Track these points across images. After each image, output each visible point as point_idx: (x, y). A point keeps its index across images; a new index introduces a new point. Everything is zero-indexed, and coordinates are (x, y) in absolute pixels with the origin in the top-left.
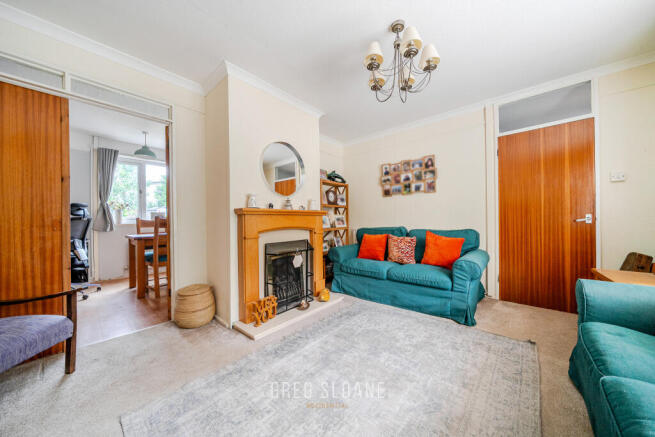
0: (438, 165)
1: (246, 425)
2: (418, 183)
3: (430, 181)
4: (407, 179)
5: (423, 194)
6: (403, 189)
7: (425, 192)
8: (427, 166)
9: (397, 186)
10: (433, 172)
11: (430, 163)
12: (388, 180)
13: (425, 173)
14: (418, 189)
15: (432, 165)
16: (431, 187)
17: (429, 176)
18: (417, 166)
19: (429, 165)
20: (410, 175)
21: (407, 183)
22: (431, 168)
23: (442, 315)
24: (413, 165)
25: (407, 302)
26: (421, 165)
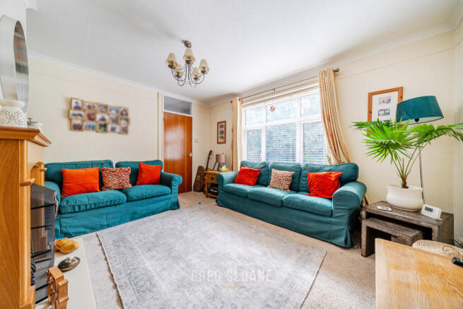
0: (130, 116)
1: (225, 297)
2: (114, 125)
3: (124, 126)
4: (103, 119)
5: (117, 135)
6: (98, 127)
7: (119, 133)
8: (122, 114)
9: (92, 123)
10: (127, 120)
11: (124, 113)
12: (80, 115)
13: (121, 119)
14: (113, 130)
15: (127, 114)
16: (125, 131)
17: (123, 122)
18: (114, 112)
19: (123, 114)
20: (107, 117)
21: (103, 123)
22: (125, 117)
23: (166, 210)
24: (110, 110)
25: (144, 212)
26: (117, 111)
